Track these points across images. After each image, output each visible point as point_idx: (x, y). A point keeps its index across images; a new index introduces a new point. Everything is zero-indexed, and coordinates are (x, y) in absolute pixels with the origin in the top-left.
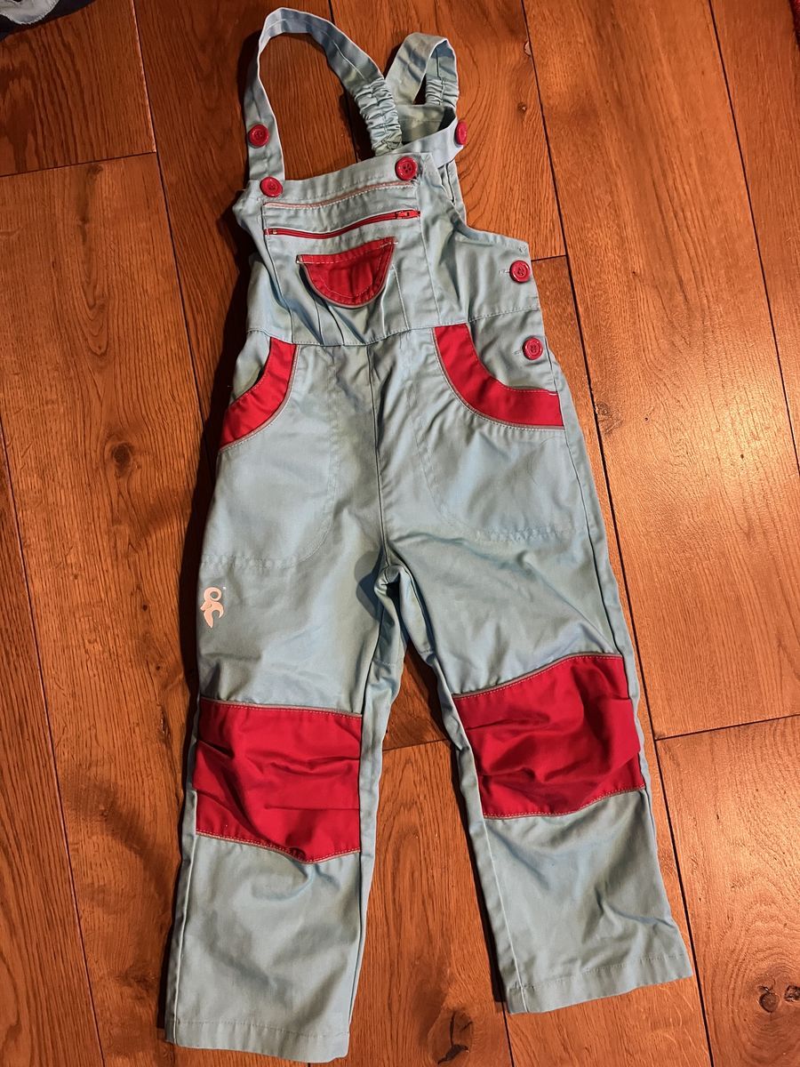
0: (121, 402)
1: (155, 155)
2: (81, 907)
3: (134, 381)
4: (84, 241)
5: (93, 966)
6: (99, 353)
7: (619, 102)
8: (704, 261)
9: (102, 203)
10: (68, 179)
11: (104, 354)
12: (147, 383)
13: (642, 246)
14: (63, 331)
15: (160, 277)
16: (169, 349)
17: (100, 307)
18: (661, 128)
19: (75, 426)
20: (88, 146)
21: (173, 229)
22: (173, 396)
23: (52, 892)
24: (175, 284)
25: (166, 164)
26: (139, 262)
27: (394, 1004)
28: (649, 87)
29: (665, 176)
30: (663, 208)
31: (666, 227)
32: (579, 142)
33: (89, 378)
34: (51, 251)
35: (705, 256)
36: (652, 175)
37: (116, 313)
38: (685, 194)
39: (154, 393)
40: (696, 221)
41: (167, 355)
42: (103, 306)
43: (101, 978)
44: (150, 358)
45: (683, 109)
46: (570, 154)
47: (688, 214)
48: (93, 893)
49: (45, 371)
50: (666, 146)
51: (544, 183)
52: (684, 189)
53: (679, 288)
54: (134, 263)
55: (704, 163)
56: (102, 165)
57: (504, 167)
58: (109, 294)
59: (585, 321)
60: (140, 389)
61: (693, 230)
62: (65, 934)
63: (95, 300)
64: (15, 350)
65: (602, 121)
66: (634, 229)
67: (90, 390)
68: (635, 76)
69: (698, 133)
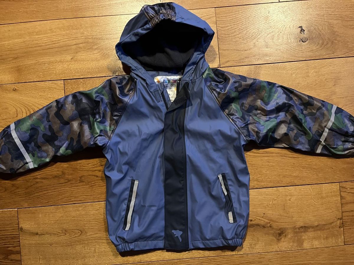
0: (97, 227)
1: (18, 209)
2: (255, 252)
3: (91, 222)
4: (44, 235)
5: (274, 250)
6: (81, 233)
7: (15, 58)
8: (70, 36)
9: (32, 228)
10: (23, 238)
11: (81, 231)
12: (92, 218)
13: (63, 55)
14: (72, 244)
15: (57, 211)
16: (82, 210)
17: (66, 232)
18: (26, 46)
19: (103, 242)
20: (13, 230)
21: (43, 206)
22: (97, 210)
23: (250, 261)
24: (60, 207)
25: (21, 206)
26: (52, 218)
27: (294, 156)
28: (12, 48)
29: (41, 46)
30: (51, 48)
31: (58, 47)
32: (27, 72)
33: (89, 237)
34: (46, 246)
35: (68, 36)
36: (40, 50)
37: (68, 226)
38: (48, 40)
39: (95, 216)
40: (57, 37)
41: (83, 211)
42: (65, 230)
43: (278, 247)
44: (84, 217)
45: (20, 38)
46: (31, 75)
47: (54, 40)
48: (251, 248)
49: (85, 251)
50: (31, 45)
51: (39, 85)
52: (46, 40)
53: (78, 45)
54: (52, 219)
55: (38, 33)
56: (20, 227)
57: (33, 97)
58: (61, 228)
59: (86, 76)
60: (93, 221)
61: (60, 39)
62: (263, 258)
63: (63, 233)
64: (77, 260)
65: (21, 65)
66: (57, 57)
67: (93, 236)
68: (8, 53)
69: (28, 34)
